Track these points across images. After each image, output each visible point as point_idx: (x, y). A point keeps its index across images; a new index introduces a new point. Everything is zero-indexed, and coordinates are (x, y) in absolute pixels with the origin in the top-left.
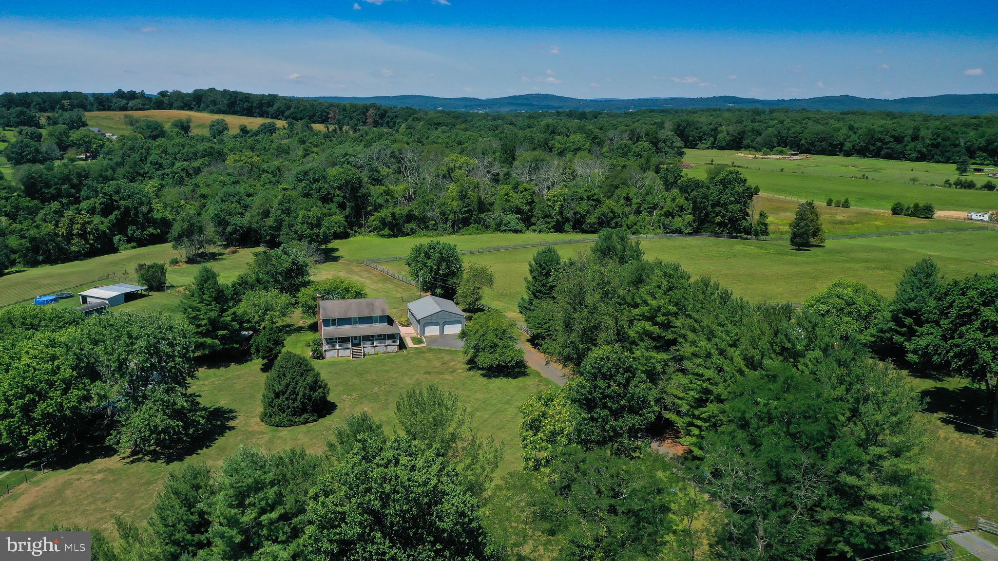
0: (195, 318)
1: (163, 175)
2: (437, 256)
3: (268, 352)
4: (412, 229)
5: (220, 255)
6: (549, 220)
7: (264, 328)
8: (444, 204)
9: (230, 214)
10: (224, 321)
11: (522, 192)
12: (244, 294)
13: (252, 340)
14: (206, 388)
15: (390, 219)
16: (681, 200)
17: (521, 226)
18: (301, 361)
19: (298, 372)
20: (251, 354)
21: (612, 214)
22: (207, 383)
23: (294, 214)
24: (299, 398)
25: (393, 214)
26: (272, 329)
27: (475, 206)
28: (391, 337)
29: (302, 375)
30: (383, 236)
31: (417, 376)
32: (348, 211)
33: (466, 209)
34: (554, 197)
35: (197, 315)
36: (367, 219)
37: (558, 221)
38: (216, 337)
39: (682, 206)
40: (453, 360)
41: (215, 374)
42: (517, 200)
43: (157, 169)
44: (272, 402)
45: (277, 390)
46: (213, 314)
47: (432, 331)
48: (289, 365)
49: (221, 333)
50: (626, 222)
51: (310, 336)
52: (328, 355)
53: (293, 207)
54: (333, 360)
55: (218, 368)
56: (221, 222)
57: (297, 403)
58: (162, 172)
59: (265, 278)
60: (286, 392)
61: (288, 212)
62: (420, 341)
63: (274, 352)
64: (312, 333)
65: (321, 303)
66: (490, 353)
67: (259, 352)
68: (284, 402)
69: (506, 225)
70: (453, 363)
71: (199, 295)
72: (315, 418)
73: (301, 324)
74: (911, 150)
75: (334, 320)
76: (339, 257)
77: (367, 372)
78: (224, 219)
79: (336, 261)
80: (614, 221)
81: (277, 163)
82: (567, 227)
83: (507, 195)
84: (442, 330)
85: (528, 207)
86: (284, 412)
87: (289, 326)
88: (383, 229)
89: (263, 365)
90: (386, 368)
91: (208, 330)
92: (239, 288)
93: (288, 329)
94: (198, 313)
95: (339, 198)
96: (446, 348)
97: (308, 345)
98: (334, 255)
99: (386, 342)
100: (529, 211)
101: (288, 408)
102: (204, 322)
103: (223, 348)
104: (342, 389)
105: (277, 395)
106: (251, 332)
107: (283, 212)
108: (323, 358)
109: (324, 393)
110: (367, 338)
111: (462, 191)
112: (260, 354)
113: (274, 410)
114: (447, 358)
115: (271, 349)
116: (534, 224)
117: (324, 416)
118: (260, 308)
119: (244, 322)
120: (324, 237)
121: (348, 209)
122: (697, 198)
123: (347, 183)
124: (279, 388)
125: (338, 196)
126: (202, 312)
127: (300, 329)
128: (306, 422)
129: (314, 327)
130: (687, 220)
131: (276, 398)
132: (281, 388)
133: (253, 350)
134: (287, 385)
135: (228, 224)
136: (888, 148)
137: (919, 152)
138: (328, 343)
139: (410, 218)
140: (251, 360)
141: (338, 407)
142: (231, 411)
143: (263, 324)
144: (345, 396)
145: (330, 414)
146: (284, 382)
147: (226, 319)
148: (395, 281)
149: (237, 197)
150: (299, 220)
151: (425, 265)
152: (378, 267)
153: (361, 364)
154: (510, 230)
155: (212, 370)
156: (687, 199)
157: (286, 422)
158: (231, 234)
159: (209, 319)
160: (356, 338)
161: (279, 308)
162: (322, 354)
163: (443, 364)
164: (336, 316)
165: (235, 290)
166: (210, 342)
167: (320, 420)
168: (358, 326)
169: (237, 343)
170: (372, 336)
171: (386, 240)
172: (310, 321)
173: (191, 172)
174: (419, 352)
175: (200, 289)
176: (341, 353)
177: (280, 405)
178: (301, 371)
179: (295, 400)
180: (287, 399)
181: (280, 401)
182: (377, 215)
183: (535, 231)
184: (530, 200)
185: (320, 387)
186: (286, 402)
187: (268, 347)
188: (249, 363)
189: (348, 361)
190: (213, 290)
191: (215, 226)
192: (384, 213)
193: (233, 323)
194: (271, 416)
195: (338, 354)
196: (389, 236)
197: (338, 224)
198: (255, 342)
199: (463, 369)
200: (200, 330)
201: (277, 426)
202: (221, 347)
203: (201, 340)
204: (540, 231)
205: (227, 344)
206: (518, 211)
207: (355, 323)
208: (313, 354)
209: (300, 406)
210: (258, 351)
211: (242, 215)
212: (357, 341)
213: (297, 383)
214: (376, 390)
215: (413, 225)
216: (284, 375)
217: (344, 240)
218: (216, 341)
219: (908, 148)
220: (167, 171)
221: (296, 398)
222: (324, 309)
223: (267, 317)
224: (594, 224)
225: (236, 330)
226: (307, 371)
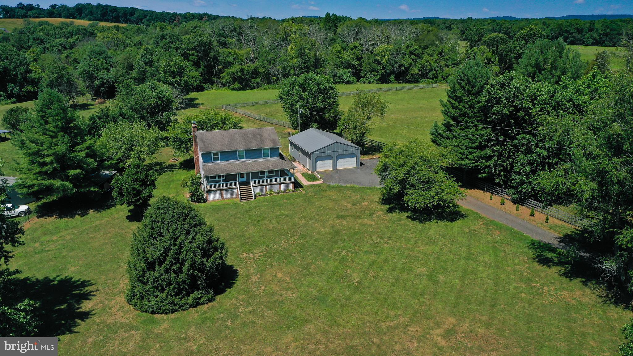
0: (37, 154)
1: (44, 48)
2: (314, 87)
3: (135, 196)
4: (258, 83)
5: (91, 105)
6: (375, 73)
7: (129, 166)
8: (285, 61)
9: (97, 70)
10: (75, 157)
11: (352, 49)
12: (105, 127)
13: (113, 181)
14: (52, 247)
15: (240, 74)
16: (489, 54)
17: (352, 78)
18: (185, 211)
19: (182, 229)
20: (113, 199)
21: (429, 67)
22: (54, 238)
23: (156, 65)
24: (185, 268)
25: (242, 70)
26: (138, 166)
27: (312, 62)
28: (284, 173)
29: (188, 233)
30: (234, 89)
31: (330, 222)
32: (202, 68)
33: (305, 65)
34: (382, 52)
35: (39, 150)
36: (218, 76)
37: (382, 75)
38: (66, 178)
39: (490, 59)
40: (365, 200)
41: (67, 225)
42: (346, 56)
43: (39, 44)
44: (143, 276)
45: (151, 259)
46: (61, 149)
47: (325, 166)
48: (167, 218)
49: (72, 172)
50: (441, 74)
51: (184, 175)
52: (212, 197)
53: (155, 59)
54: (217, 203)
55: (73, 216)
56: (90, 76)
57: (183, 276)
58: (44, 46)
59: (130, 113)
60: (165, 260)
61: (150, 63)
62: (314, 178)
63: (142, 195)
64: (185, 171)
65: (198, 133)
66: (424, 190)
67: (123, 196)
68: (162, 275)
69: (339, 78)
70: (366, 203)
71: (41, 124)
72: (210, 296)
73: (171, 162)
74: (588, 38)
75: (216, 154)
76: (199, 104)
77: (264, 218)
78: (92, 74)
79: (197, 107)
80: (432, 73)
81: (138, 38)
82: (392, 78)
83: (339, 52)
84: (335, 165)
85: (358, 62)
86: (163, 290)
87: (158, 164)
88: (234, 83)
89: (130, 211)
90: (287, 212)
91: (55, 169)
92: (98, 121)
93: (158, 167)
94: (41, 148)
95: (194, 57)
96: (348, 185)
97: (185, 185)
98: (195, 102)
99: (280, 179)
100: (359, 65)
101: (170, 284)
102: (48, 160)
103: (76, 192)
104: (238, 243)
105: (151, 266)
106: (114, 172)
107: (147, 64)
108: (205, 201)
109: (221, 258)
110: (256, 175)
111: (301, 49)
112: (125, 198)
113: (147, 287)
114: (356, 197)
115: (139, 192)
116: (363, 77)
117: (222, 291)
118: (123, 143)
119: (105, 160)
120: (185, 85)
121: (202, 67)
122: (504, 51)
123: (201, 44)
124: (154, 254)
125: (193, 55)
126: (45, 147)
127: (171, 167)
128: (197, 304)
129: (189, 165)
130: (495, 71)
131: (148, 269)
132: (156, 254)
133: (115, 194)
134: (166, 250)
135: (96, 78)
136: (573, 37)
137: (595, 39)
138: (208, 182)
139: (255, 73)
140: (114, 206)
141: (240, 273)
142: (84, 284)
143: (128, 162)
144: (245, 255)
145: (230, 286)
146: (161, 244)
147: (79, 154)
148: (257, 121)
149: (103, 55)
150: (161, 69)
151: (301, 98)
152: (238, 111)
153: (254, 208)
154: (343, 82)
155: (65, 220)
156: (493, 53)
157: (167, 307)
158: (99, 87)
159: (55, 154)
160: (242, 175)
161: (146, 143)
162: (203, 196)
163: (354, 204)
164: (219, 148)
165: (93, 123)
166: (58, 184)
167: (218, 298)
168: (244, 161)
169: (95, 185)
170: (263, 173)
171: (236, 92)
172: (182, 158)
173: (68, 46)
174: (318, 190)
175: (42, 117)
176: (227, 193)
177: (156, 280)
178: (187, 227)
179: (178, 272)
180: (167, 271)
181: (156, 274)
182: (227, 71)
183: (364, 82)
184: (360, 56)
185: (216, 249)
186: (165, 276)
187: (135, 190)
188: (112, 209)
189: (236, 205)
190: (58, 118)
191: (84, 81)
192: (235, 68)
193: (90, 160)
194: (142, 297)
195: (222, 196)
196: (239, 89)
197: (194, 79)
198: (116, 182)
199: (381, 210)
200: (44, 170)
201: (153, 313)
202: (75, 190)
203: (46, 182)
204: (369, 83)
205: (82, 187)
206: (348, 66)
207: (241, 157)
208: (192, 196)
209: (188, 281)
210: (121, 194)
211: (108, 71)
212: (244, 179)
213: (181, 246)
214: (284, 243)
215: (258, 80)
216: (161, 234)
217: (200, 93)
218: (67, 184)
219: (586, 37)
220: (48, 45)
221: (180, 268)
222: (203, 142)
223: (133, 153)
224: (416, 75)
225: (94, 170)
226: (196, 226)
